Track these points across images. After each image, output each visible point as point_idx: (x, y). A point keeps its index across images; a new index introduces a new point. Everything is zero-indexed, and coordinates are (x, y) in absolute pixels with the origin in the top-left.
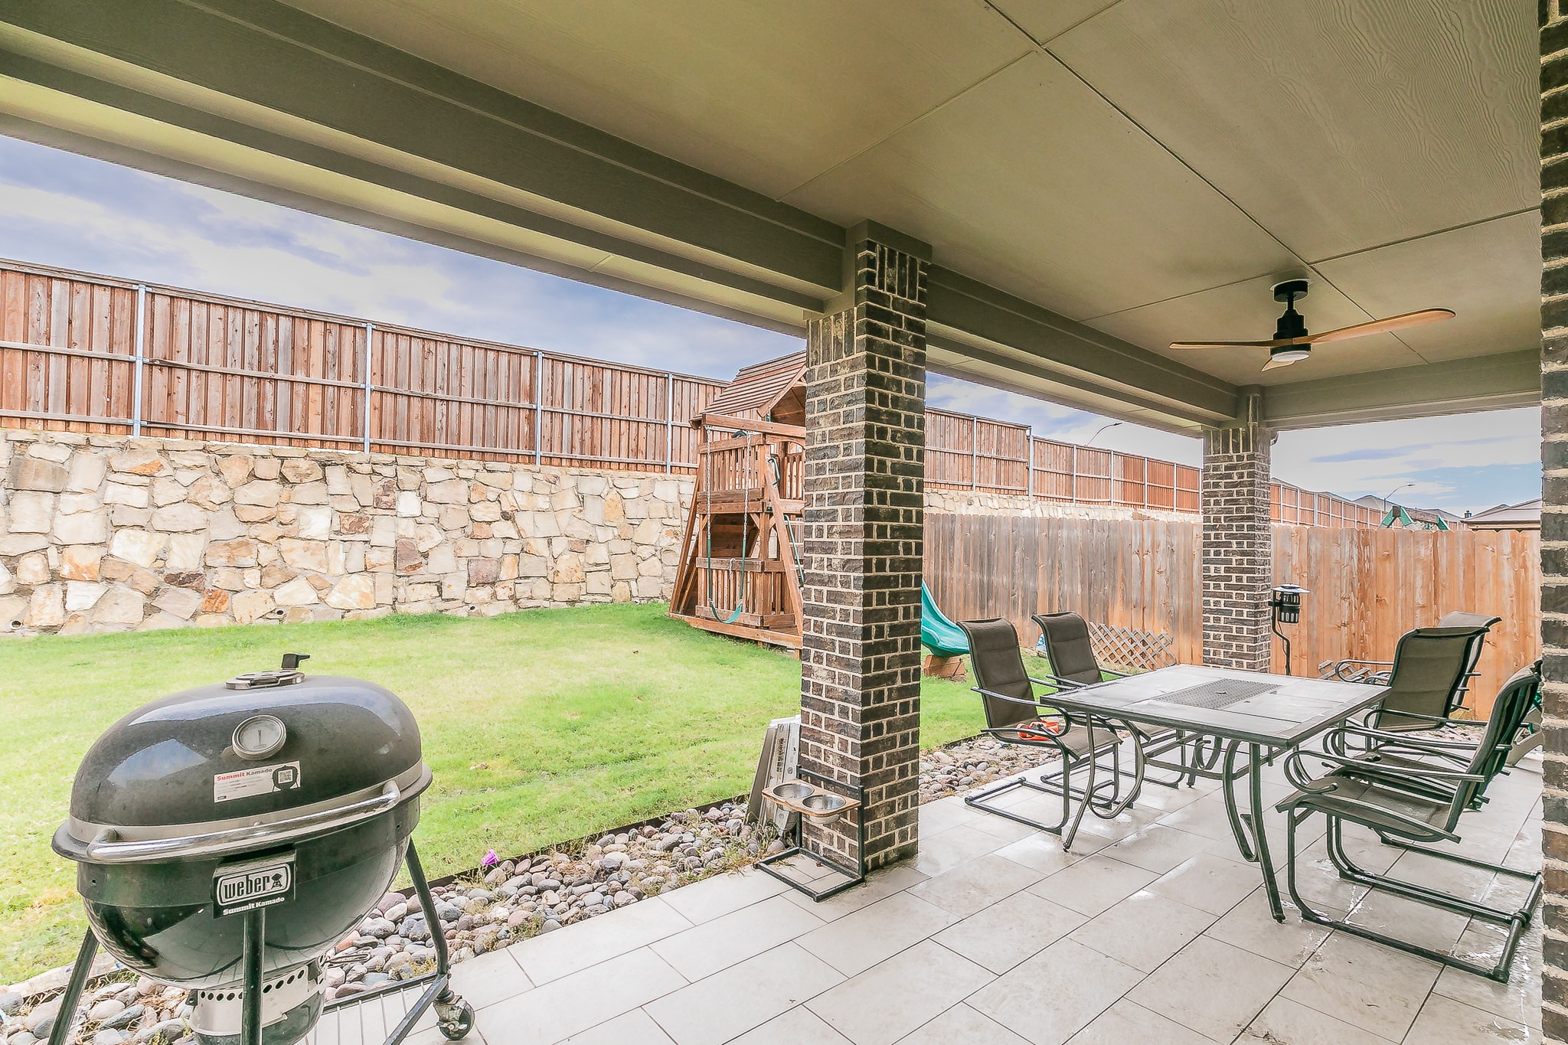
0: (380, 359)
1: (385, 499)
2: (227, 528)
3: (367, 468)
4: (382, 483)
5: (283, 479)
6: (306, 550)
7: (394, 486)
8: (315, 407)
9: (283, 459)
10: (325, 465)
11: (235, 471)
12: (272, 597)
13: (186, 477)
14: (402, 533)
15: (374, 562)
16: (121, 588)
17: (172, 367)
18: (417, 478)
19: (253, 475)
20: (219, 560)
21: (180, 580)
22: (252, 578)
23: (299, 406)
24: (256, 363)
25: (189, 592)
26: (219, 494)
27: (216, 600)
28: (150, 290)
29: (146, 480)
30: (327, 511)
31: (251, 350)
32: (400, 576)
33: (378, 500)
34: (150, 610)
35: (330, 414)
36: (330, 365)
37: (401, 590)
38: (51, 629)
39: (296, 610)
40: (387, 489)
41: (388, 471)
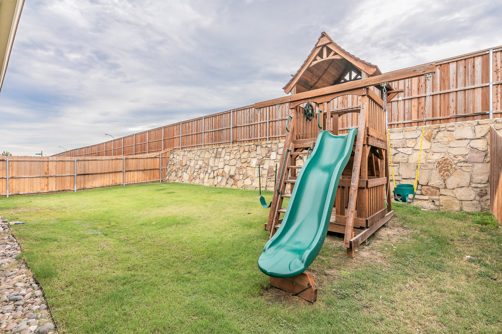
0: (272, 111)
1: (268, 154)
2: (239, 165)
3: (265, 146)
4: (268, 150)
5: (249, 152)
6: (251, 170)
7: (270, 150)
8: (259, 130)
9: (250, 145)
10: (257, 146)
11: (242, 150)
12: (244, 182)
13: (235, 152)
14: (270, 165)
15: (263, 174)
16: (224, 178)
17: (237, 127)
18: (276, 147)
19: (244, 151)
20: (237, 173)
21: (231, 177)
22: (241, 177)
23: (256, 130)
24: (249, 122)
25: (232, 180)
26: (238, 157)
27: (236, 181)
28: (233, 111)
29: (229, 154)
30: (256, 159)
31: (248, 119)
32: (269, 178)
33: (266, 155)
34: (227, 183)
35: (262, 131)
36: (262, 117)
37: (268, 183)
38: (216, 185)
39: (247, 186)
40: (269, 151)
41: (269, 146)
